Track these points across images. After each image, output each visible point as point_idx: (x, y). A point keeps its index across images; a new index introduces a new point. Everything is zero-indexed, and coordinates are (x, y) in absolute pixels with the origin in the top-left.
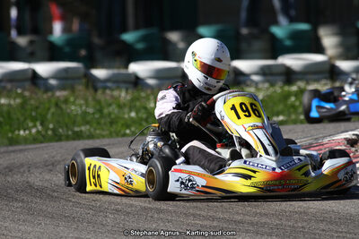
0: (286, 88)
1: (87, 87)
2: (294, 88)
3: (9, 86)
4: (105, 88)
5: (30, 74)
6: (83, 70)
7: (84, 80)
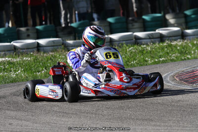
0: (161, 44)
1: (64, 49)
2: (165, 44)
5: (36, 45)
6: (61, 41)
7: (63, 46)
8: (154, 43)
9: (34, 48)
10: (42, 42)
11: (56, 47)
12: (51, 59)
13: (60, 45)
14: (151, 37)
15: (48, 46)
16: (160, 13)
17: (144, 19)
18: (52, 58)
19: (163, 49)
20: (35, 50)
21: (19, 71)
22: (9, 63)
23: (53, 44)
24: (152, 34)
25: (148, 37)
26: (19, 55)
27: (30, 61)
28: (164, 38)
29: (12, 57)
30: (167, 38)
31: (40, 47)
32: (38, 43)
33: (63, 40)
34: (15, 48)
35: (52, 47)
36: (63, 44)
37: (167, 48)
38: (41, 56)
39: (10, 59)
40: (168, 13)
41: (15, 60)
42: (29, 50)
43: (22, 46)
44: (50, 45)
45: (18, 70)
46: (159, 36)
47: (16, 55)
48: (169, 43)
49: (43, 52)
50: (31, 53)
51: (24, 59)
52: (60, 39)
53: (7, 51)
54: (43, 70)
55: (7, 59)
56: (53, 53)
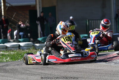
1: (34, 49)
3: (13, 49)
4: (39, 49)
5: (18, 46)
9: (17, 47)
10: (22, 44)
11: (29, 47)
13: (32, 46)
15: (25, 46)
20: (18, 48)
21: (8, 59)
22: (2, 55)
23: (28, 46)
26: (8, 51)
29: (4, 52)
31: (20, 47)
33: (33, 44)
34: (6, 47)
38: (21, 51)
41: (6, 54)
43: (11, 46)
47: (6, 51)
50: (15, 50)
51: (11, 53)
53: (2, 48)
54: (21, 58)
55: (2, 53)
56: (27, 51)
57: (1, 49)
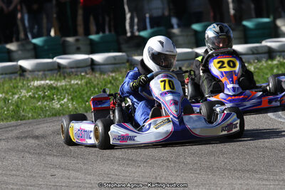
0: (270, 62)
2: (275, 62)
5: (89, 63)
6: (126, 57)
7: (127, 64)
8: (259, 60)
9: (87, 66)
10: (98, 58)
11: (117, 66)
12: (111, 82)
13: (123, 63)
14: (256, 52)
15: (106, 63)
16: (268, 17)
17: (244, 26)
18: (113, 81)
19: (272, 68)
20: (88, 70)
21: (65, 100)
22: (51, 88)
23: (113, 62)
24: (257, 47)
25: (251, 52)
27: (81, 85)
28: (274, 54)
29: (55, 80)
30: (279, 54)
31: (95, 65)
32: (92, 60)
33: (128, 55)
34: (59, 66)
35: (113, 66)
36: (128, 61)
37: (277, 67)
38: (97, 78)
39: (52, 82)
40: (280, 17)
41: (59, 84)
42: (79, 69)
43: (70, 63)
44: (109, 62)
45: (64, 98)
46: (266, 50)
47: (60, 76)
48: (282, 60)
49: (99, 73)
50: (83, 74)
51: (72, 82)
52: (124, 54)
53: (49, 70)
55: (47, 81)
56: (113, 75)
57: (46, 73)
